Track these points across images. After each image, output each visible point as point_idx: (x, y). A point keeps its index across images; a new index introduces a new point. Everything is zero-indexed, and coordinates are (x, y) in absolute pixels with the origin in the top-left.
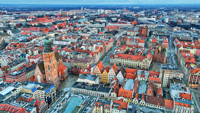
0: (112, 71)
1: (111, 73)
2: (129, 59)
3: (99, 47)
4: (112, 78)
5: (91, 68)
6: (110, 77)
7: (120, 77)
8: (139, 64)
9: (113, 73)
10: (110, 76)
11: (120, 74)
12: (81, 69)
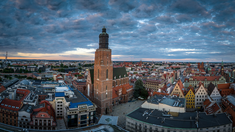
0: (202, 90)
1: (200, 93)
2: (205, 80)
3: (170, 74)
4: (202, 100)
5: (167, 88)
6: (199, 100)
7: (215, 95)
8: (216, 84)
9: (203, 93)
10: (199, 98)
11: (215, 92)
12: (151, 92)
